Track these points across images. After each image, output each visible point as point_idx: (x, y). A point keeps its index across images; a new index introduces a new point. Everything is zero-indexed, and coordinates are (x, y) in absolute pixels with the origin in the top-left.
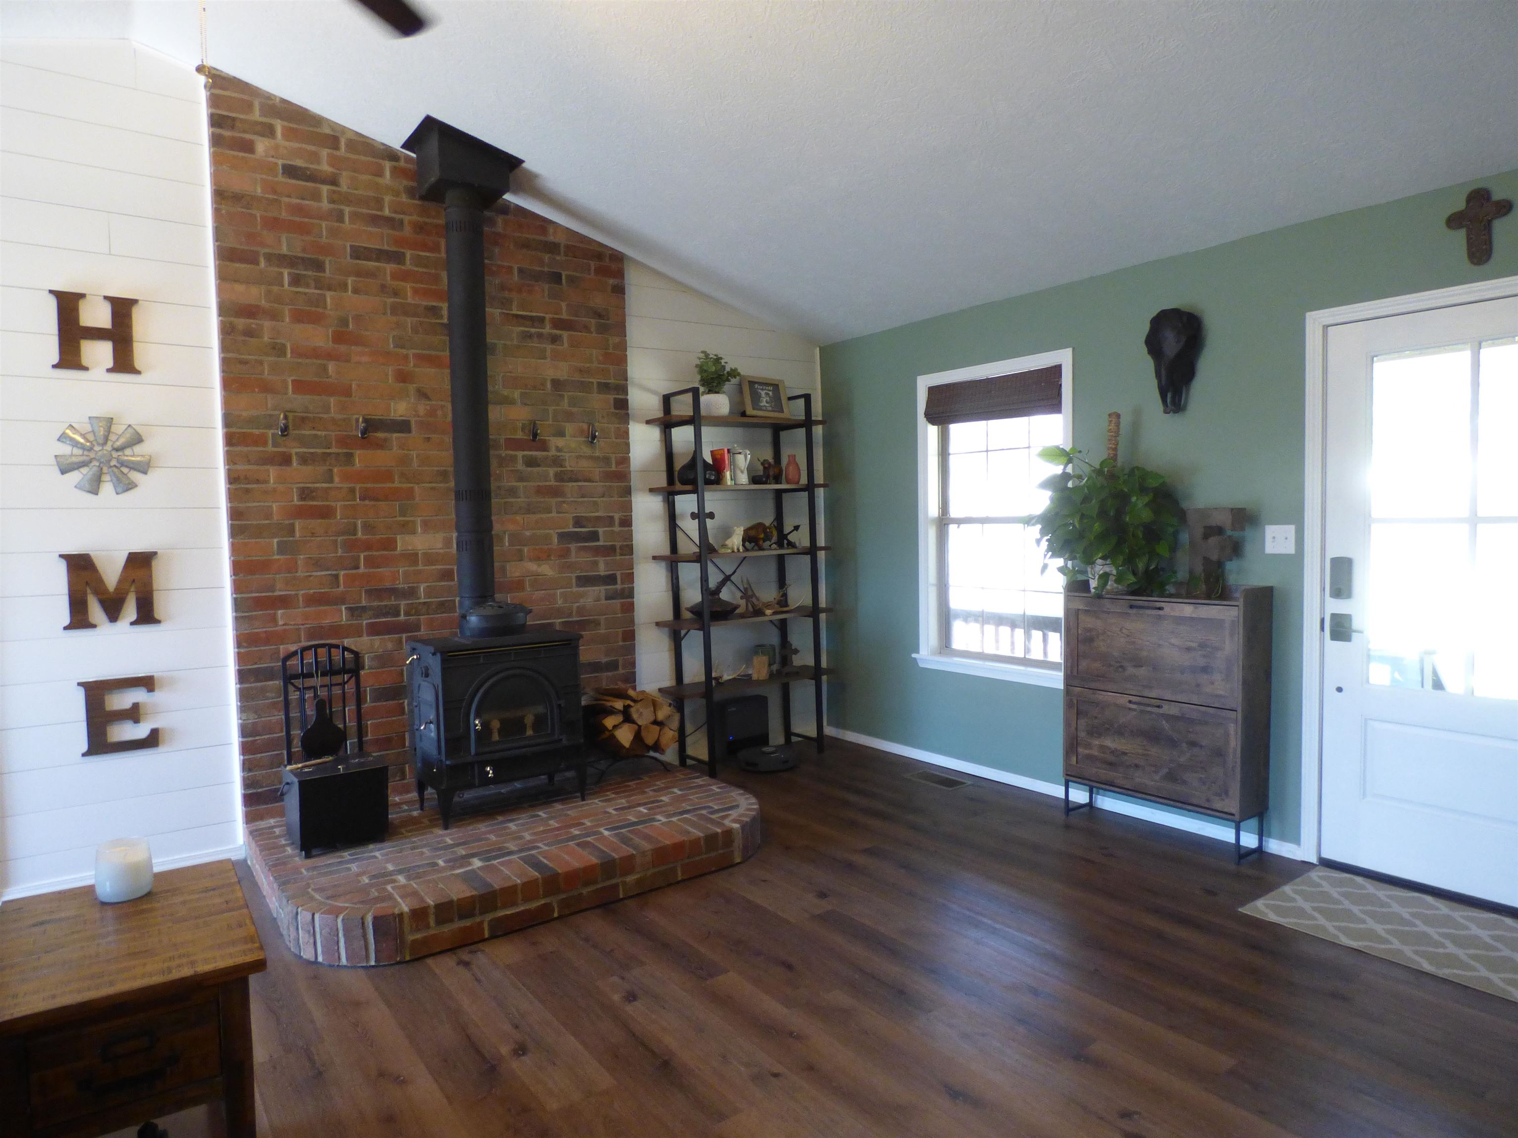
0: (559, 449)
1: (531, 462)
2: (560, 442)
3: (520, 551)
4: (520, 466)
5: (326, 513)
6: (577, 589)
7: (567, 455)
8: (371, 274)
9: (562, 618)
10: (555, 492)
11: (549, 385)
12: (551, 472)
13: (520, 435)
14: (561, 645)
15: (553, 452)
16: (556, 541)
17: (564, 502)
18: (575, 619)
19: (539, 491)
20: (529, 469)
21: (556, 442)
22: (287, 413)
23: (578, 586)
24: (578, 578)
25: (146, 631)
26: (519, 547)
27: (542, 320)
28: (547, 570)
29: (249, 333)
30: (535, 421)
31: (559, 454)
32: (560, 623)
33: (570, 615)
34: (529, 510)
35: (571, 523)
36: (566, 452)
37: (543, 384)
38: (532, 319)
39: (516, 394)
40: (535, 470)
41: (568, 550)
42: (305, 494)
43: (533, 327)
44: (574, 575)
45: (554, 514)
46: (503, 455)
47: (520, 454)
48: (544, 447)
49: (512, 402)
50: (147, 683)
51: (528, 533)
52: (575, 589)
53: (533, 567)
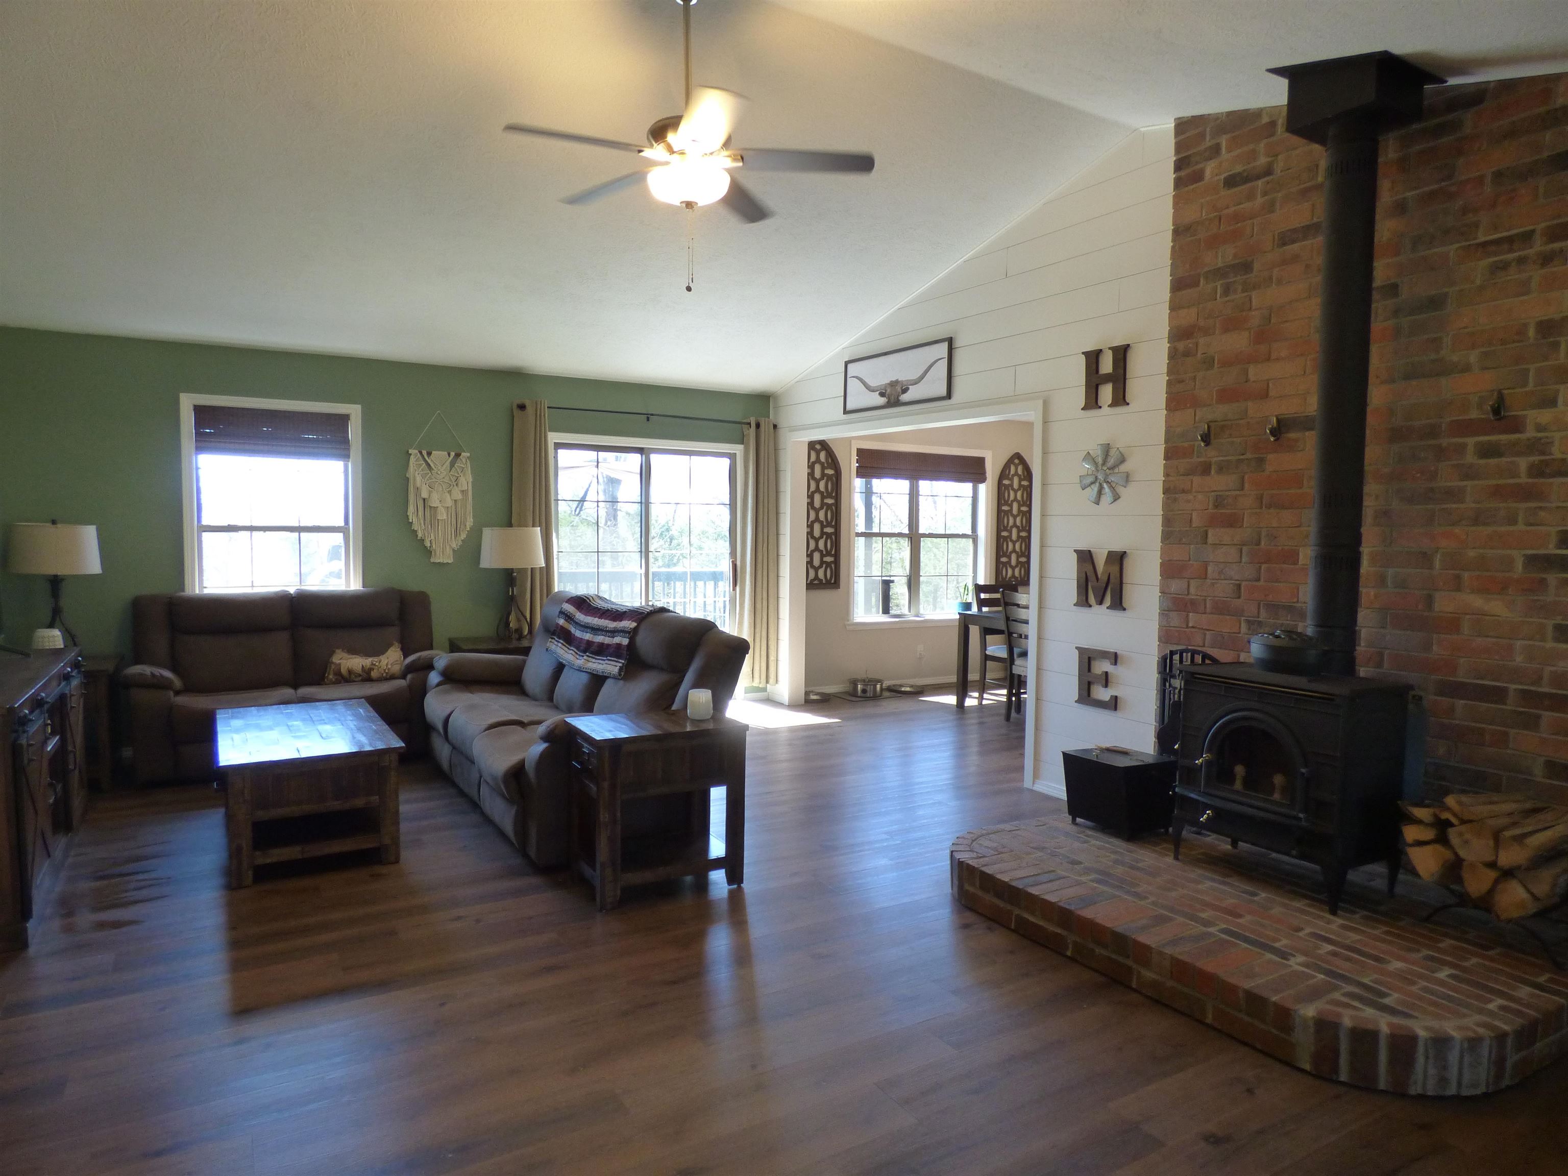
0: (1540, 428)
1: (1487, 452)
2: (1545, 416)
3: (1458, 577)
4: (1470, 458)
5: (1232, 522)
6: (1555, 645)
7: (1557, 436)
8: (1296, 258)
9: (1521, 684)
10: (1526, 494)
11: (1531, 333)
12: (1523, 463)
13: (1474, 414)
14: (1320, 698)
15: (1530, 433)
16: (1520, 568)
17: (1541, 508)
18: (1546, 690)
19: (1497, 492)
20: (1482, 462)
21: (1536, 417)
22: (1210, 424)
23: (1557, 640)
24: (1558, 628)
25: (1116, 615)
26: (1457, 572)
27: (1527, 237)
28: (1496, 607)
29: (1187, 354)
30: (1501, 390)
31: (1540, 435)
32: (1515, 690)
33: (1538, 681)
34: (1478, 519)
35: (1554, 540)
36: (1554, 431)
37: (1521, 332)
38: (1510, 240)
39: (1473, 357)
40: (1493, 461)
41: (1543, 582)
42: (1219, 502)
43: (1511, 251)
44: (1550, 624)
45: (1521, 527)
46: (1444, 445)
47: (1471, 441)
48: (1516, 426)
49: (1466, 368)
50: (1115, 658)
51: (1472, 553)
52: (1550, 644)
53: (1477, 602)
